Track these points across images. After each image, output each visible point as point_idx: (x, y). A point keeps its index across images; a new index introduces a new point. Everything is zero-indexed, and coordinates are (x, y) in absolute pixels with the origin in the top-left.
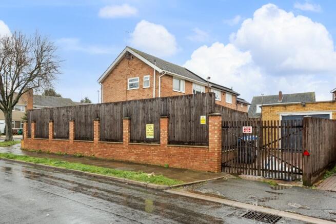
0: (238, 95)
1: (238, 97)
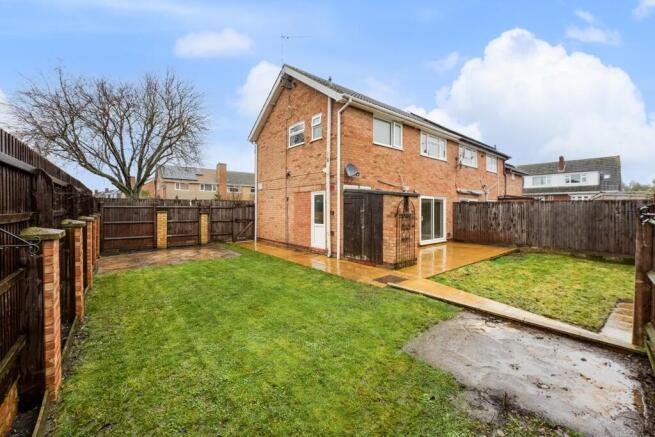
0: (507, 158)
1: (507, 162)
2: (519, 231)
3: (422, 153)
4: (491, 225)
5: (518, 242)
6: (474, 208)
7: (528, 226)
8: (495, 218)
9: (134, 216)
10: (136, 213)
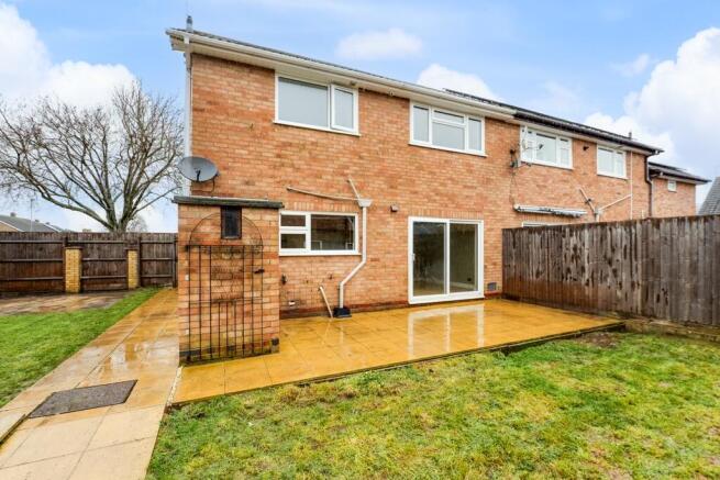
2: (626, 286)
3: (413, 141)
4: (569, 270)
5: (624, 307)
6: (537, 238)
7: (646, 274)
8: (576, 257)
9: (38, 253)
10: (41, 249)
